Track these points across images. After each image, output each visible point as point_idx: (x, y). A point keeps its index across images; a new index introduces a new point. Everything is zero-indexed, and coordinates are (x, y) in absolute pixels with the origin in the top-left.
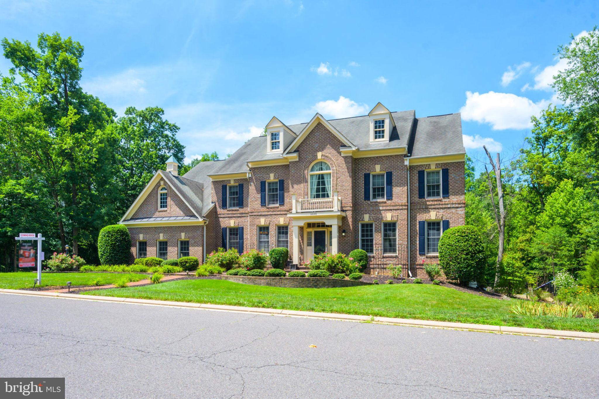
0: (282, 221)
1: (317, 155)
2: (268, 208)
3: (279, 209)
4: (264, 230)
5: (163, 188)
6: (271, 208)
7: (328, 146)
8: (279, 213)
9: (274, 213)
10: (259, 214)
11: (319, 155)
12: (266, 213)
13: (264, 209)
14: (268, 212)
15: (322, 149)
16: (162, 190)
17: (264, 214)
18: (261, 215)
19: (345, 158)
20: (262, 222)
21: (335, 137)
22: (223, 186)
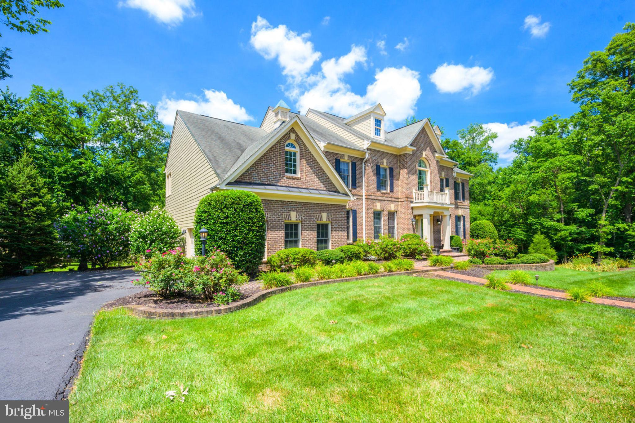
0: (393, 207)
1: (422, 154)
2: (382, 193)
3: (390, 196)
4: (377, 215)
5: (289, 144)
6: (385, 194)
7: (428, 148)
8: (390, 199)
9: (387, 199)
10: (376, 198)
11: (424, 153)
12: (381, 198)
13: (379, 194)
14: (382, 197)
15: (425, 150)
16: (287, 146)
17: (379, 198)
18: (376, 200)
19: (437, 162)
20: (378, 206)
21: (431, 143)
22: (336, 160)
